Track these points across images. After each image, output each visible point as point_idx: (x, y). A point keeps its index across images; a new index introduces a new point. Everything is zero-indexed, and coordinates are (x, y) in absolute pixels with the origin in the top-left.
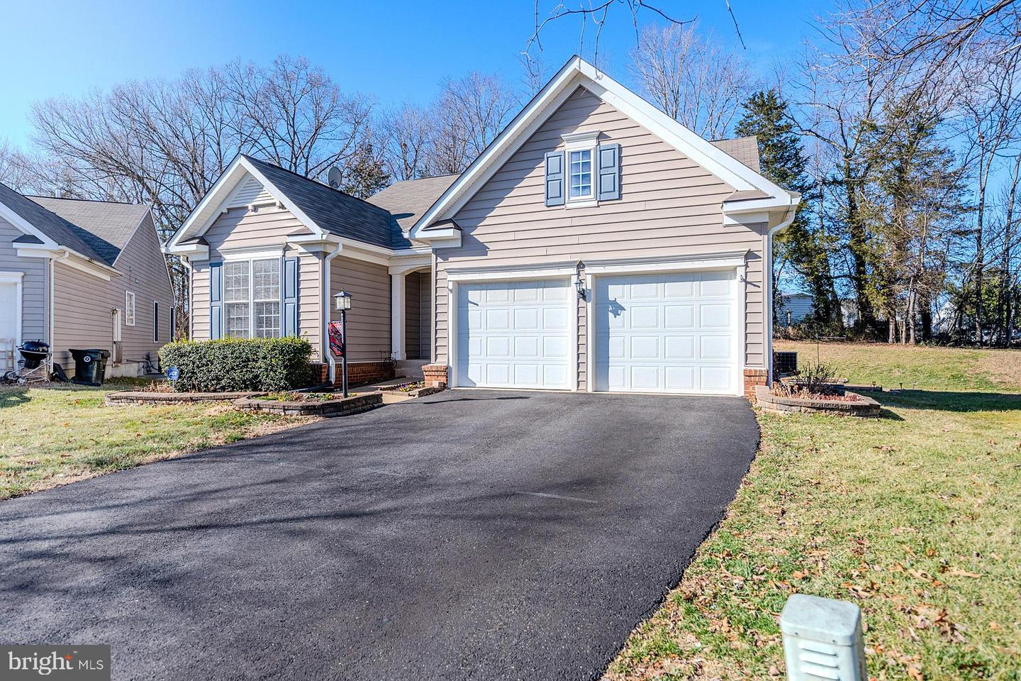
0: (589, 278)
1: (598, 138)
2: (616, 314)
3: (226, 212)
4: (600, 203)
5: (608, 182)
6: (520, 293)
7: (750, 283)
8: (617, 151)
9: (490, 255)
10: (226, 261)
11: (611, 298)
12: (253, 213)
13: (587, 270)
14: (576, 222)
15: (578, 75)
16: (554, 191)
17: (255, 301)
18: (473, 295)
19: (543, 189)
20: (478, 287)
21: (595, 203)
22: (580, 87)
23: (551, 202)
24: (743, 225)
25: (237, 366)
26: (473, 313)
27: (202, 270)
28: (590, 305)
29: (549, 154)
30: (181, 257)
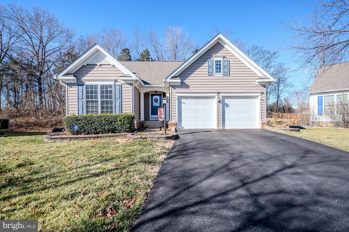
0: (221, 97)
1: (223, 57)
2: (227, 107)
3: (86, 65)
4: (224, 76)
5: (226, 70)
6: (198, 100)
7: (262, 100)
8: (228, 62)
9: (190, 88)
10: (86, 84)
11: (226, 103)
12: (100, 67)
13: (220, 94)
14: (217, 80)
15: (219, 39)
16: (211, 71)
17: (101, 100)
18: (183, 100)
19: (207, 70)
20: (185, 98)
21: (222, 76)
22: (218, 42)
23: (210, 74)
24: (261, 85)
25: (107, 124)
26: (183, 106)
27: (73, 87)
28: (221, 104)
29: (209, 60)
30: (60, 81)
